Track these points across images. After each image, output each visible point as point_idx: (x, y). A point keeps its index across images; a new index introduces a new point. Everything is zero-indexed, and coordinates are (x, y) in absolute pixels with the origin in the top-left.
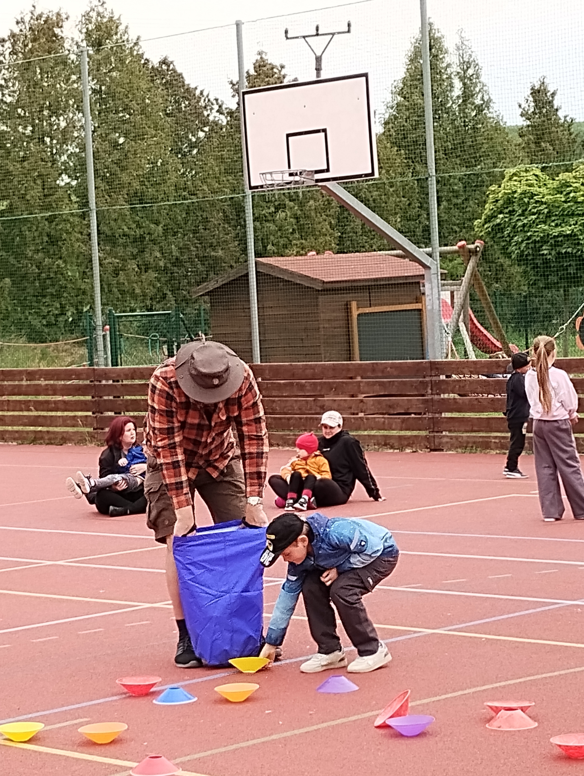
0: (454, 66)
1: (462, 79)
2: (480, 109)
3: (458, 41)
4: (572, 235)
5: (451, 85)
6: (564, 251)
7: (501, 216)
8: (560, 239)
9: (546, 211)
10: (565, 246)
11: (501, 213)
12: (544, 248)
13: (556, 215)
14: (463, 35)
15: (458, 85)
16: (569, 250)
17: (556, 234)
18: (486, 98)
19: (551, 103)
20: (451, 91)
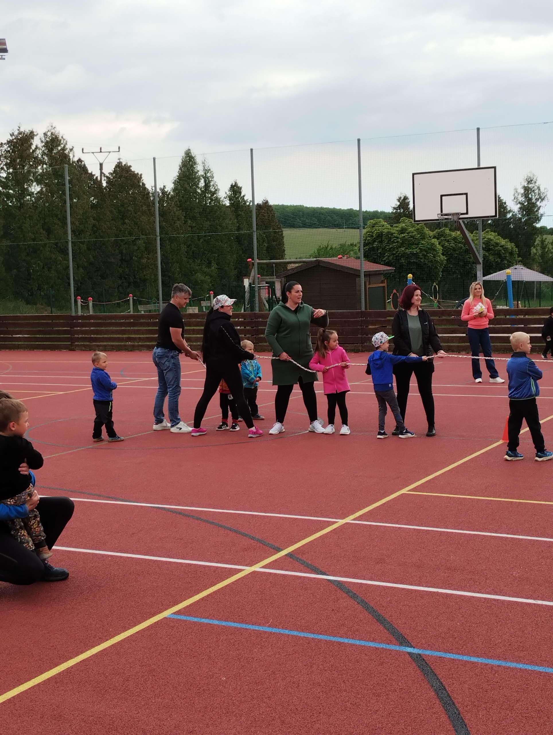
4: (417, 253)
6: (412, 261)
8: (410, 255)
9: (401, 241)
10: (412, 258)
12: (402, 259)
13: (405, 244)
16: (415, 260)
17: (409, 253)
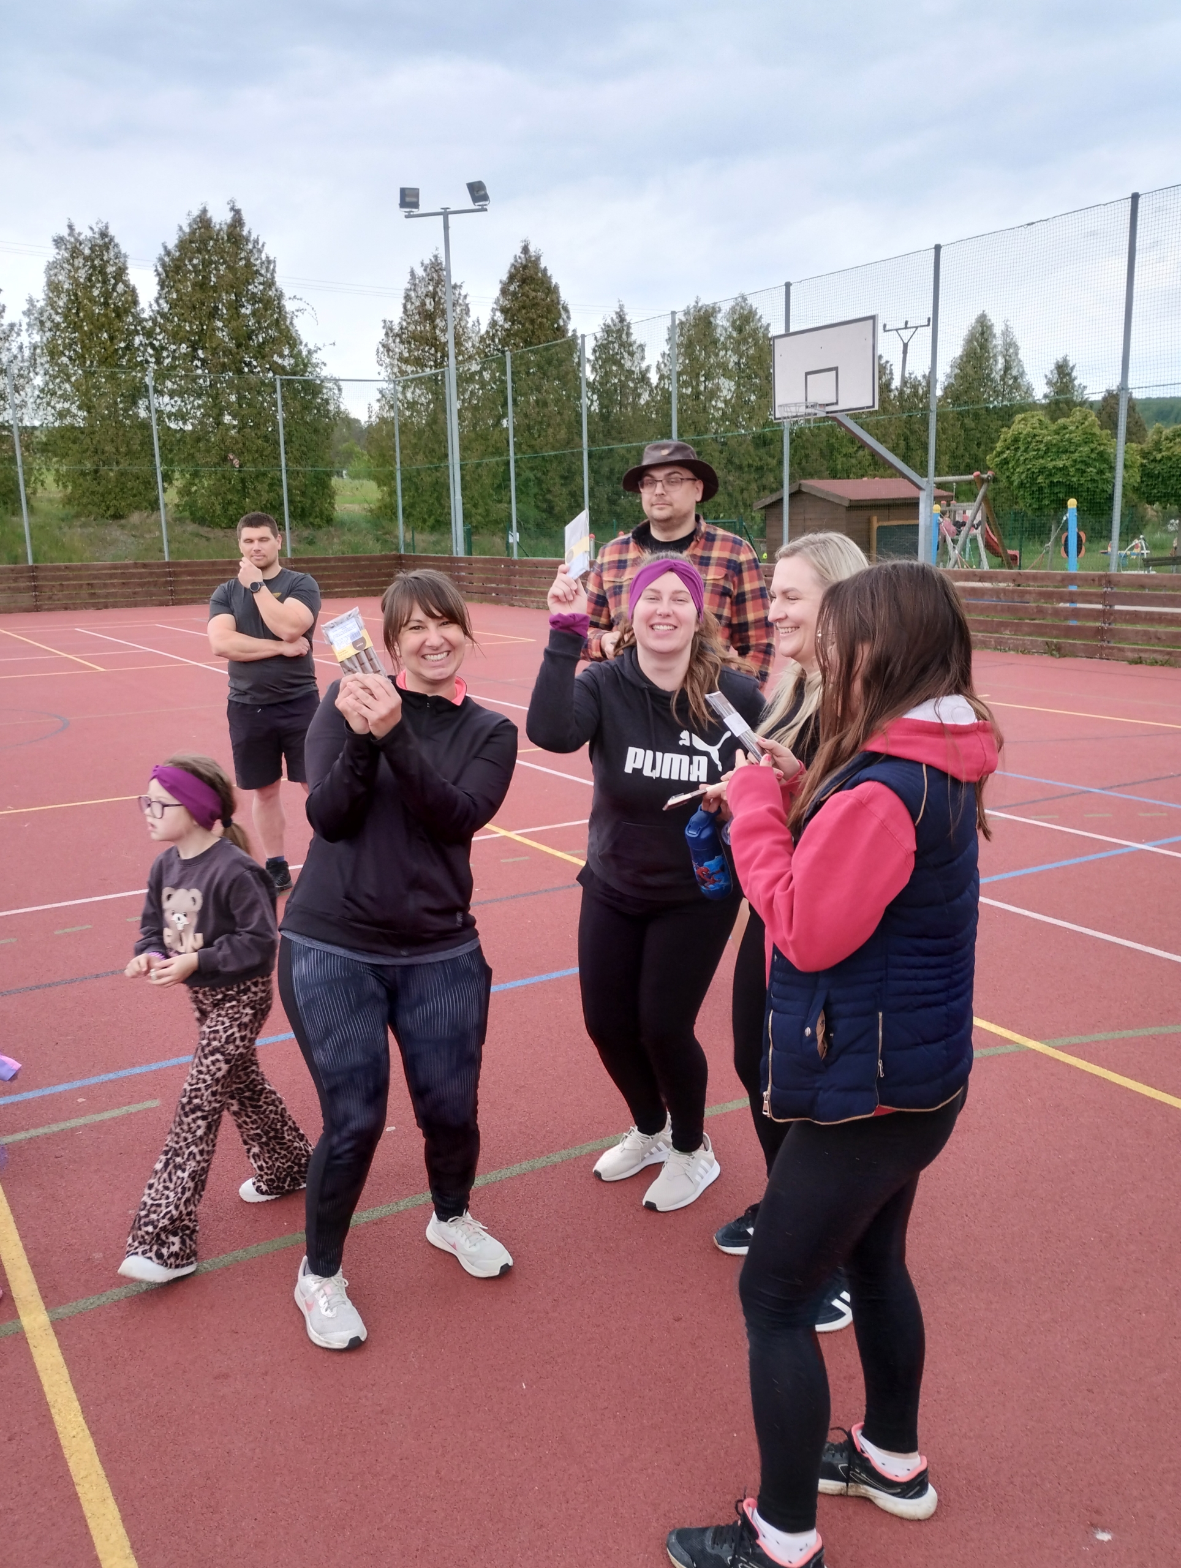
0: (1000, 347)
1: (1004, 356)
2: (1016, 378)
3: (1003, 327)
5: (996, 361)
7: (1008, 452)
11: (1008, 449)
14: (1008, 323)
15: (1001, 361)
18: (1021, 370)
19: (1069, 374)
20: (996, 365)
